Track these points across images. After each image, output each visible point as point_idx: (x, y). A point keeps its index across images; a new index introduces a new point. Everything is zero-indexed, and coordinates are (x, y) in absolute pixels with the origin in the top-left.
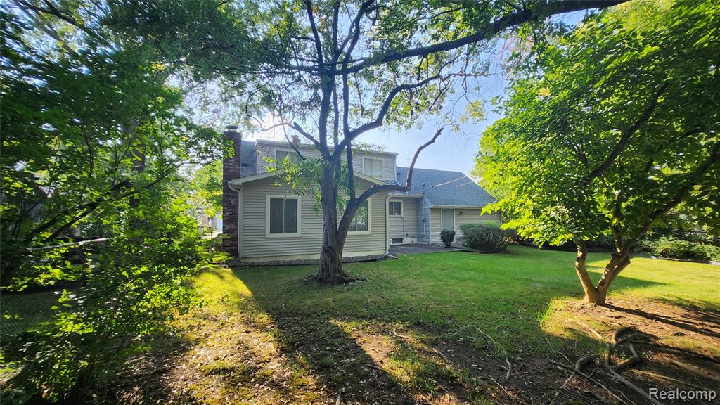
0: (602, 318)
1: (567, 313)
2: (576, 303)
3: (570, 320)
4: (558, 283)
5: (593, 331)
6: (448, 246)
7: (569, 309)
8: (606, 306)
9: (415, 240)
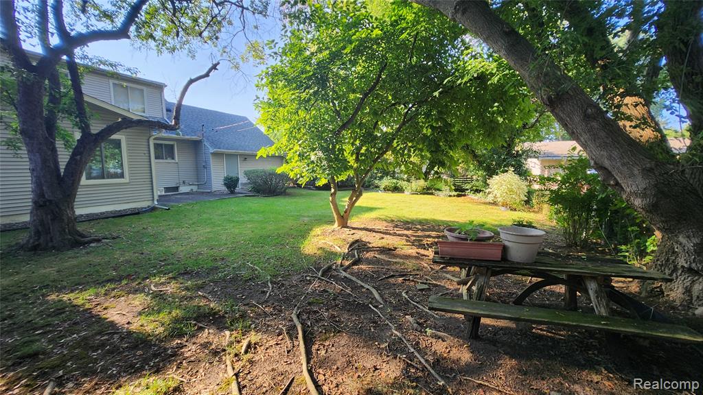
0: (343, 236)
1: (322, 237)
2: (329, 228)
3: (323, 241)
4: (320, 216)
5: (336, 247)
6: (232, 192)
7: (324, 234)
8: (348, 227)
9: (195, 188)
